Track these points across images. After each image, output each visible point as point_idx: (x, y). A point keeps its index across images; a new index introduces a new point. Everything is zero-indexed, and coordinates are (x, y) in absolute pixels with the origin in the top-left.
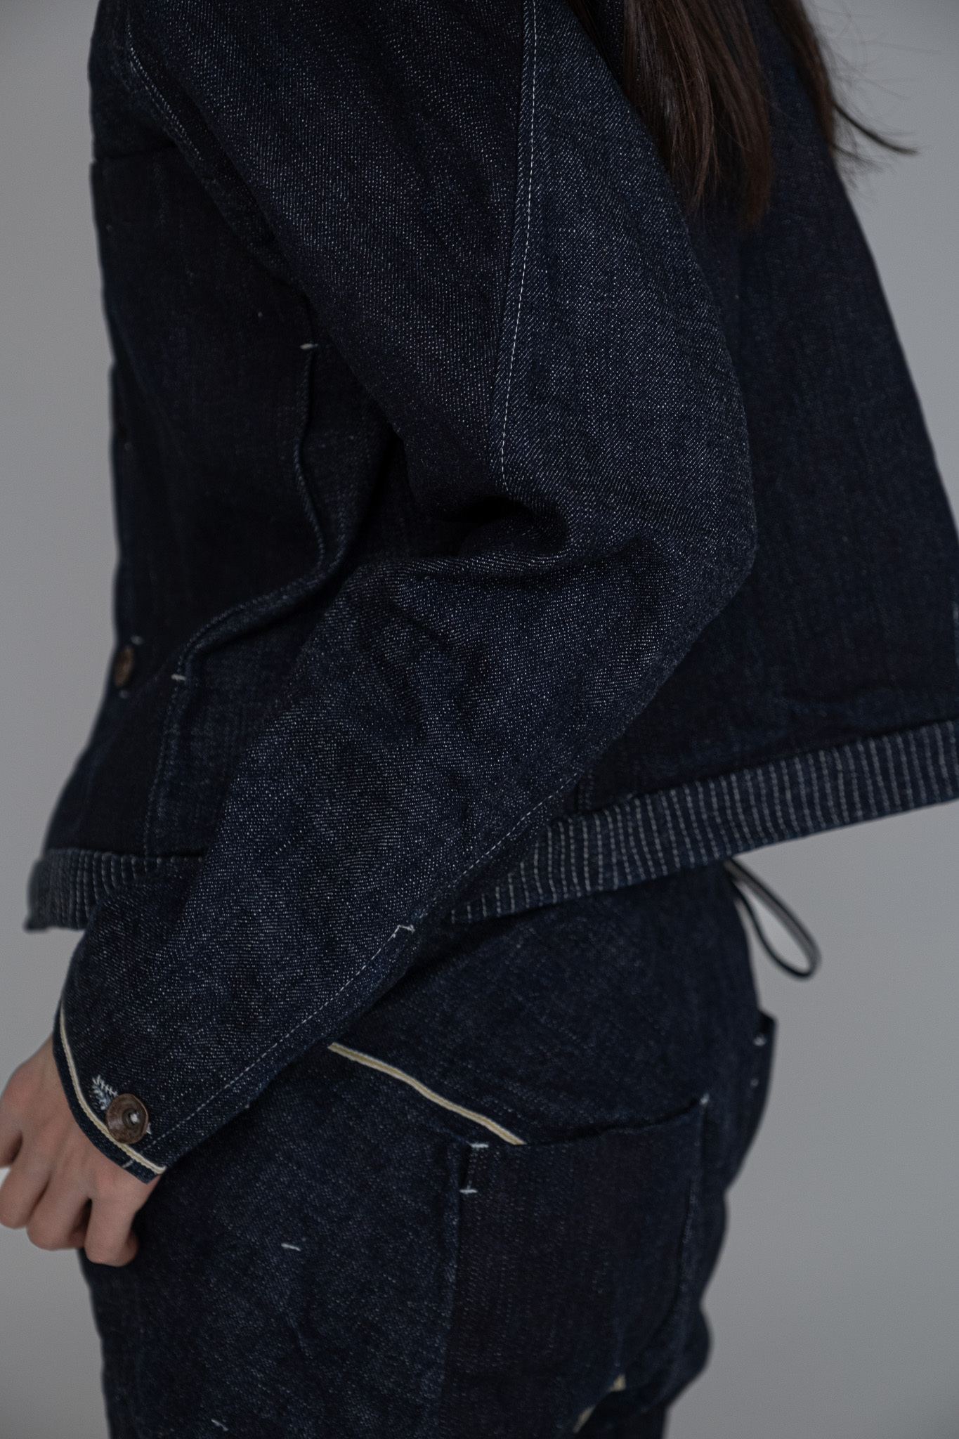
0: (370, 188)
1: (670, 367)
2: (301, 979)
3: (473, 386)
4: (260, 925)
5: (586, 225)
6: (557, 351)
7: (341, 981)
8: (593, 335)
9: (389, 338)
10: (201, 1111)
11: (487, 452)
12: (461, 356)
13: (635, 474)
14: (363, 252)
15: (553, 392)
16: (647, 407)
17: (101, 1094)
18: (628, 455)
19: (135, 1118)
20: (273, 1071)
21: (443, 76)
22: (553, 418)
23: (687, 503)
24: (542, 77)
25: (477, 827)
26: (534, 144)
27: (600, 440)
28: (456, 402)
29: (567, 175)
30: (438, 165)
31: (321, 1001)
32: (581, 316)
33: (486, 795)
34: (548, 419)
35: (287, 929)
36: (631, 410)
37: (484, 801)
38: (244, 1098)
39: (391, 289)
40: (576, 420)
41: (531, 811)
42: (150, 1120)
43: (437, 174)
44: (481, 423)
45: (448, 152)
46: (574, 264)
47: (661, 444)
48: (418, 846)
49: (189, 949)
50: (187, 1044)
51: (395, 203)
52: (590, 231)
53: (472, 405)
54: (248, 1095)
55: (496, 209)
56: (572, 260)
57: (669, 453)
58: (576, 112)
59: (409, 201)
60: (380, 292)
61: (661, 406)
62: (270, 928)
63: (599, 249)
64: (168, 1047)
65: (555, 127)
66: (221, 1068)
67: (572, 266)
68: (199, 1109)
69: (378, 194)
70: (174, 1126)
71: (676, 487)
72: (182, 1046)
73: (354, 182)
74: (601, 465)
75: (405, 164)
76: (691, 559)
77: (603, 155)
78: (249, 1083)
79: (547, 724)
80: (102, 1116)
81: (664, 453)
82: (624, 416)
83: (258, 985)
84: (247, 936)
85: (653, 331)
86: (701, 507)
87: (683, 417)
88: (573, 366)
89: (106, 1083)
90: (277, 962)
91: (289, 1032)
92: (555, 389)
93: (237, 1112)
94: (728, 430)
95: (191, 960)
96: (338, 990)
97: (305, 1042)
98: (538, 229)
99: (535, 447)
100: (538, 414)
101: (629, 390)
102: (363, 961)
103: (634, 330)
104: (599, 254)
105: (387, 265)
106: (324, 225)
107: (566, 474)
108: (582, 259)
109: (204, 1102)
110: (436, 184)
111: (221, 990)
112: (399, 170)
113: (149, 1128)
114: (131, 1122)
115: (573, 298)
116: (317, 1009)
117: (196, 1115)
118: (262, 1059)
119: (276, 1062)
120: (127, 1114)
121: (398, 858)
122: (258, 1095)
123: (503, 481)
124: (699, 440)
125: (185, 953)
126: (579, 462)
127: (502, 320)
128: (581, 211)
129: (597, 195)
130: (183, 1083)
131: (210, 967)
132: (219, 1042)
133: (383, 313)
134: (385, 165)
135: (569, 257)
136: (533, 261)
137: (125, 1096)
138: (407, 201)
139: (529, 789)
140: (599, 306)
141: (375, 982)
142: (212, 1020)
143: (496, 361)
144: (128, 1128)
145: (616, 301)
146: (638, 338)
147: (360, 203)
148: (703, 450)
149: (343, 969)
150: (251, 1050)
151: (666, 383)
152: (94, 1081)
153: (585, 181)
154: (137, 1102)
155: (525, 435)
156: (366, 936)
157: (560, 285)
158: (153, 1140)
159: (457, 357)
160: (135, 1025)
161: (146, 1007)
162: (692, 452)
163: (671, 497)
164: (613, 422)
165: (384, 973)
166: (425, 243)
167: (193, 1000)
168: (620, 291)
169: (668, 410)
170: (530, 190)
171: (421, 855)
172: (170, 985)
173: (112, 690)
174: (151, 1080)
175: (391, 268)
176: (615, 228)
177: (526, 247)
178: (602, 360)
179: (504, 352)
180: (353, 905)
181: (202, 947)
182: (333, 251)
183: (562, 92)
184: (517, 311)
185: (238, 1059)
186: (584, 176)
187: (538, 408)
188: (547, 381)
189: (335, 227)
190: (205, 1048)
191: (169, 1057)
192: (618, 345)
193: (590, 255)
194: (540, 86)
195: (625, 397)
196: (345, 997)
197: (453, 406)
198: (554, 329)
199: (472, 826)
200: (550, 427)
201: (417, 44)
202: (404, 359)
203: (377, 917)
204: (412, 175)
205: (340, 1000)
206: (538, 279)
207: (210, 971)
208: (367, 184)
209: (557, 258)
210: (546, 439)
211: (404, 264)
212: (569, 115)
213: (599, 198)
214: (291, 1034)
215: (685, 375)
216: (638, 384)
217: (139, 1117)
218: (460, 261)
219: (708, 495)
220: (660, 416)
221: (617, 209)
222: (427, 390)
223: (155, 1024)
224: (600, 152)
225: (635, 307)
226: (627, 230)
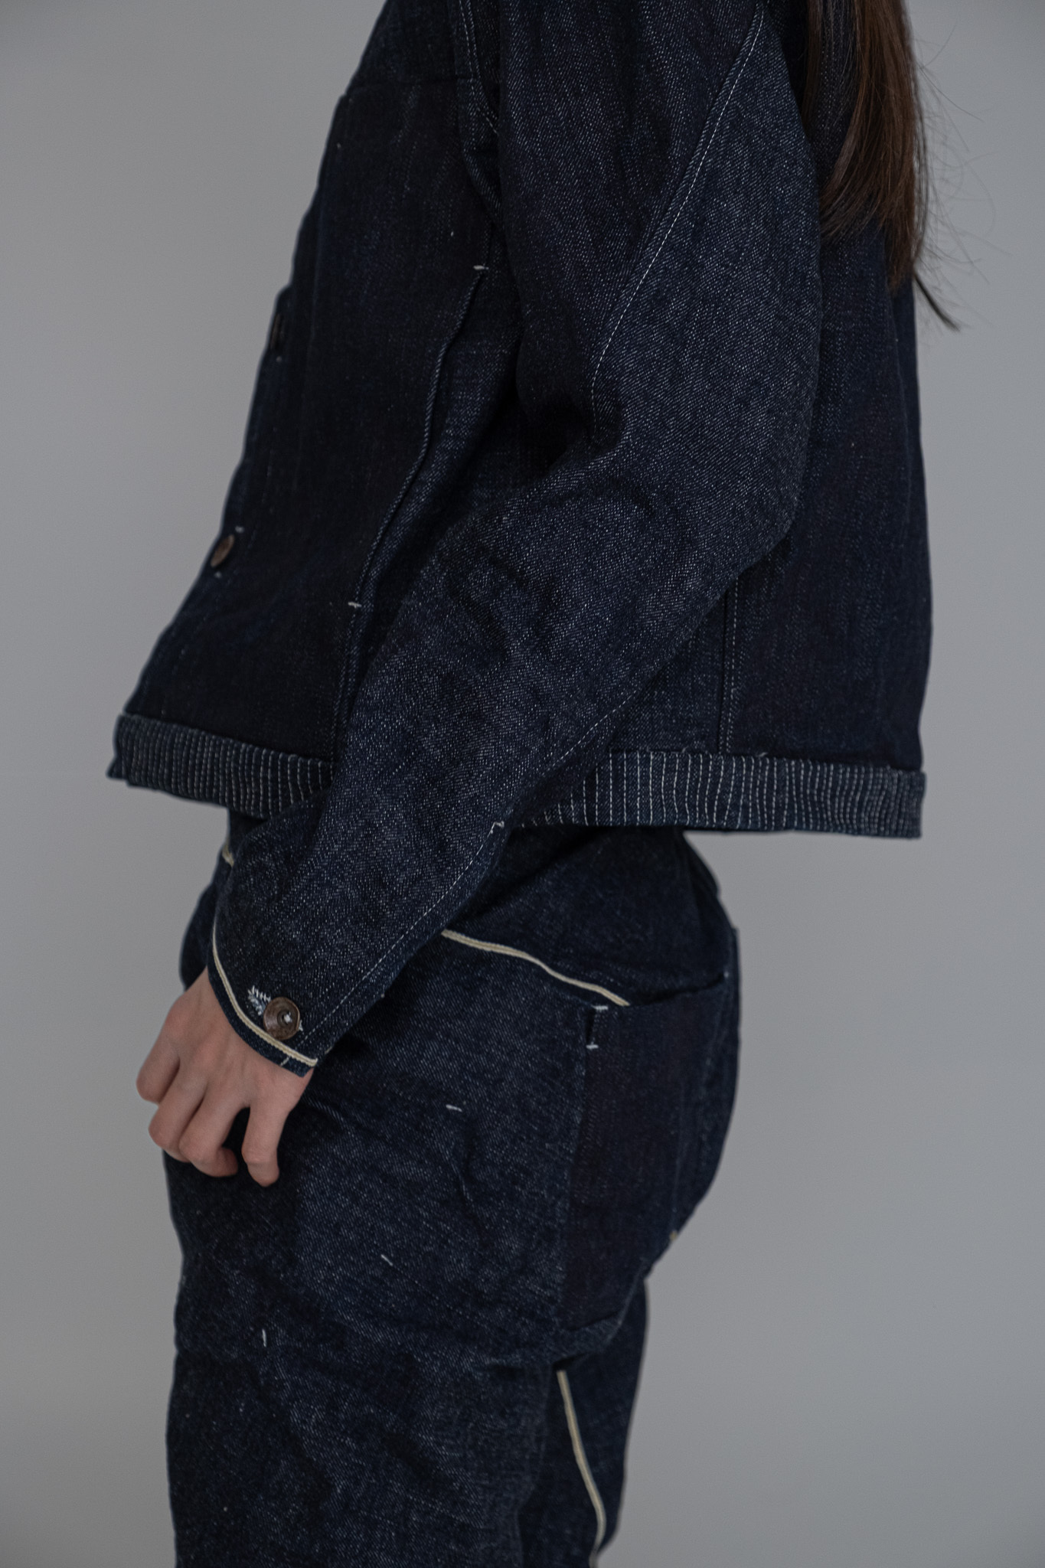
0: (585, 115)
1: (759, 340)
2: (420, 877)
3: (602, 294)
4: (383, 834)
5: (735, 205)
6: (681, 289)
7: (453, 876)
8: (710, 291)
9: (554, 237)
10: (343, 1003)
11: (592, 349)
12: (601, 268)
13: (703, 409)
14: (560, 164)
15: (666, 320)
16: (731, 363)
17: (257, 1002)
18: (704, 393)
19: (288, 1019)
20: (402, 961)
21: (673, 43)
22: (657, 339)
23: (735, 450)
24: (744, 81)
25: (557, 735)
26: (718, 128)
27: (687, 372)
28: (584, 302)
29: (734, 161)
30: (643, 112)
31: (438, 895)
32: (707, 272)
33: (564, 706)
34: (652, 338)
35: (406, 837)
36: (718, 360)
37: (563, 712)
38: (379, 987)
39: (570, 202)
40: (676, 348)
41: (599, 722)
42: (301, 1018)
43: (639, 118)
44: (597, 325)
45: (654, 103)
46: (716, 230)
47: (732, 396)
48: (509, 754)
49: (323, 858)
50: (327, 944)
51: (601, 132)
52: (737, 210)
53: (595, 309)
54: (383, 983)
55: (675, 161)
56: (715, 226)
57: (735, 405)
58: (761, 119)
59: (613, 134)
60: (560, 201)
61: (742, 367)
62: (391, 837)
63: (739, 226)
64: (311, 949)
65: (738, 122)
66: (358, 962)
67: (714, 231)
68: (342, 1001)
69: (591, 122)
70: (323, 1019)
71: (731, 434)
72: (324, 948)
73: (575, 106)
74: (679, 391)
75: (620, 103)
76: (722, 493)
77: (770, 161)
78: (383, 973)
79: (609, 642)
80: (259, 1022)
81: (732, 404)
82: (712, 362)
83: (384, 886)
84: (372, 844)
85: (756, 307)
86: (744, 457)
87: (756, 383)
88: (689, 306)
89: (260, 991)
90: (399, 865)
91: (413, 925)
92: (669, 318)
93: (375, 1001)
94: (789, 408)
95: (325, 868)
96: (452, 884)
97: (427, 932)
98: (699, 191)
99: (629, 357)
100: (644, 332)
101: (722, 344)
102: (470, 857)
103: (742, 300)
104: (737, 231)
105: (575, 181)
106: (538, 134)
107: (645, 387)
108: (724, 229)
109: (346, 994)
110: (636, 126)
111: (353, 894)
112: (614, 107)
113: (300, 1025)
114: (285, 1023)
115: (706, 256)
116: (436, 902)
117: (340, 1007)
118: (392, 951)
119: (403, 952)
120: (281, 1016)
121: (492, 766)
122: (391, 983)
123: (594, 376)
124: (762, 405)
125: (320, 862)
126: (662, 381)
127: (646, 248)
128: (735, 192)
129: (751, 187)
130: (327, 979)
131: (342, 875)
132: (355, 940)
133: (556, 216)
134: (604, 100)
135: (714, 223)
136: (686, 213)
137: (278, 999)
138: (611, 134)
139: (595, 702)
140: (723, 271)
141: (481, 873)
142: (347, 921)
143: (627, 280)
144: (282, 1027)
145: (737, 273)
146: (743, 307)
147: (573, 125)
148: (763, 414)
149: (454, 866)
150: (382, 943)
151: (752, 351)
152: (249, 992)
153: (745, 172)
154: (288, 1003)
155: (625, 345)
156: (471, 836)
157: (699, 242)
158: (306, 1035)
159: (598, 268)
160: (282, 934)
161: (290, 916)
162: (753, 412)
163: (723, 440)
164: (703, 362)
165: (486, 865)
166: (611, 171)
167: (329, 904)
168: (743, 266)
169: (746, 372)
170: (702, 159)
171: (511, 762)
172: (309, 893)
173: (207, 570)
174: (299, 981)
175: (577, 184)
176: (756, 217)
177: (685, 200)
178: (710, 312)
179: (636, 274)
180: (458, 810)
181: (335, 857)
182: (537, 156)
183: (756, 100)
184: (660, 246)
185: (372, 952)
186: (746, 168)
187: (646, 327)
188: (665, 309)
189: (545, 138)
190: (343, 947)
191: (313, 957)
192: (726, 307)
193: (731, 228)
194: (740, 87)
195: (717, 348)
196: (458, 889)
197: (581, 305)
198: (684, 272)
199: (553, 735)
200: (651, 345)
201: (662, 12)
202: (558, 257)
203: (479, 819)
204: (622, 114)
205: (454, 893)
206: (685, 228)
207: (343, 878)
208: (585, 110)
209: (705, 219)
210: (643, 353)
211: (589, 184)
212: (754, 119)
213: (752, 189)
214: (415, 927)
215: (770, 351)
216: (731, 343)
217: (291, 1017)
218: (632, 193)
219: (754, 450)
220: (738, 374)
221: (763, 203)
222: (566, 286)
223: (299, 930)
224: (768, 158)
225: (749, 283)
226: (765, 224)
